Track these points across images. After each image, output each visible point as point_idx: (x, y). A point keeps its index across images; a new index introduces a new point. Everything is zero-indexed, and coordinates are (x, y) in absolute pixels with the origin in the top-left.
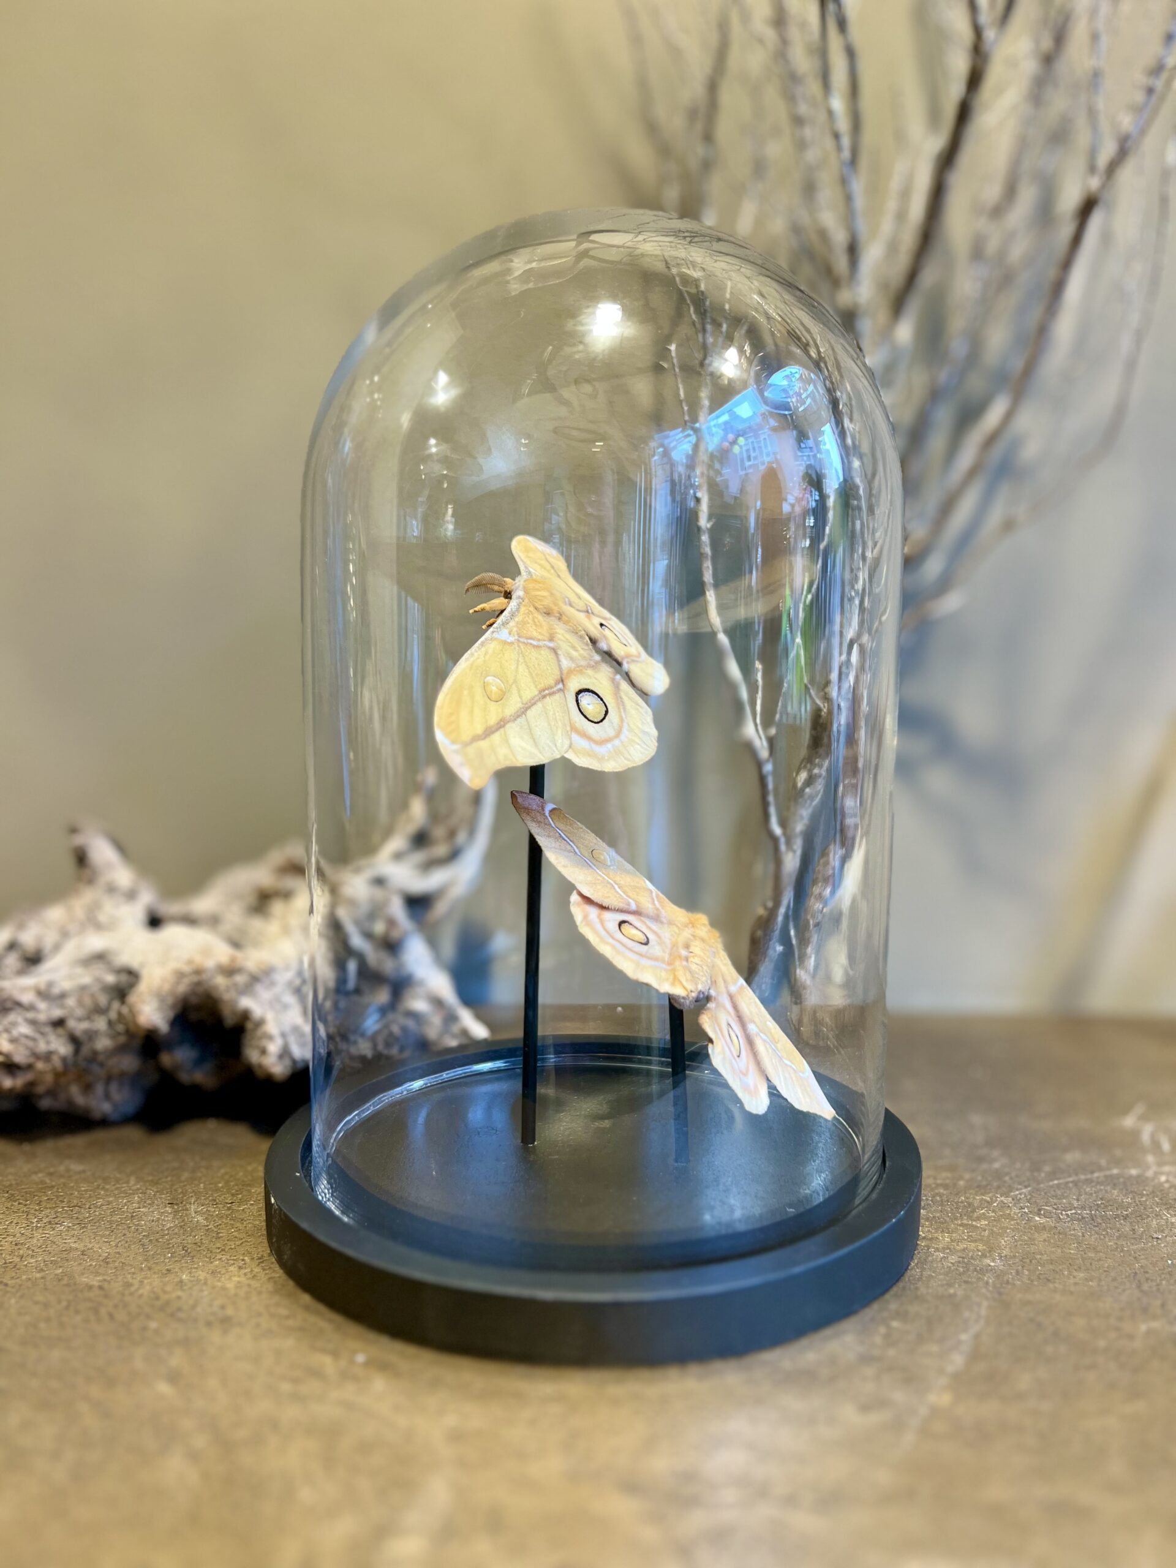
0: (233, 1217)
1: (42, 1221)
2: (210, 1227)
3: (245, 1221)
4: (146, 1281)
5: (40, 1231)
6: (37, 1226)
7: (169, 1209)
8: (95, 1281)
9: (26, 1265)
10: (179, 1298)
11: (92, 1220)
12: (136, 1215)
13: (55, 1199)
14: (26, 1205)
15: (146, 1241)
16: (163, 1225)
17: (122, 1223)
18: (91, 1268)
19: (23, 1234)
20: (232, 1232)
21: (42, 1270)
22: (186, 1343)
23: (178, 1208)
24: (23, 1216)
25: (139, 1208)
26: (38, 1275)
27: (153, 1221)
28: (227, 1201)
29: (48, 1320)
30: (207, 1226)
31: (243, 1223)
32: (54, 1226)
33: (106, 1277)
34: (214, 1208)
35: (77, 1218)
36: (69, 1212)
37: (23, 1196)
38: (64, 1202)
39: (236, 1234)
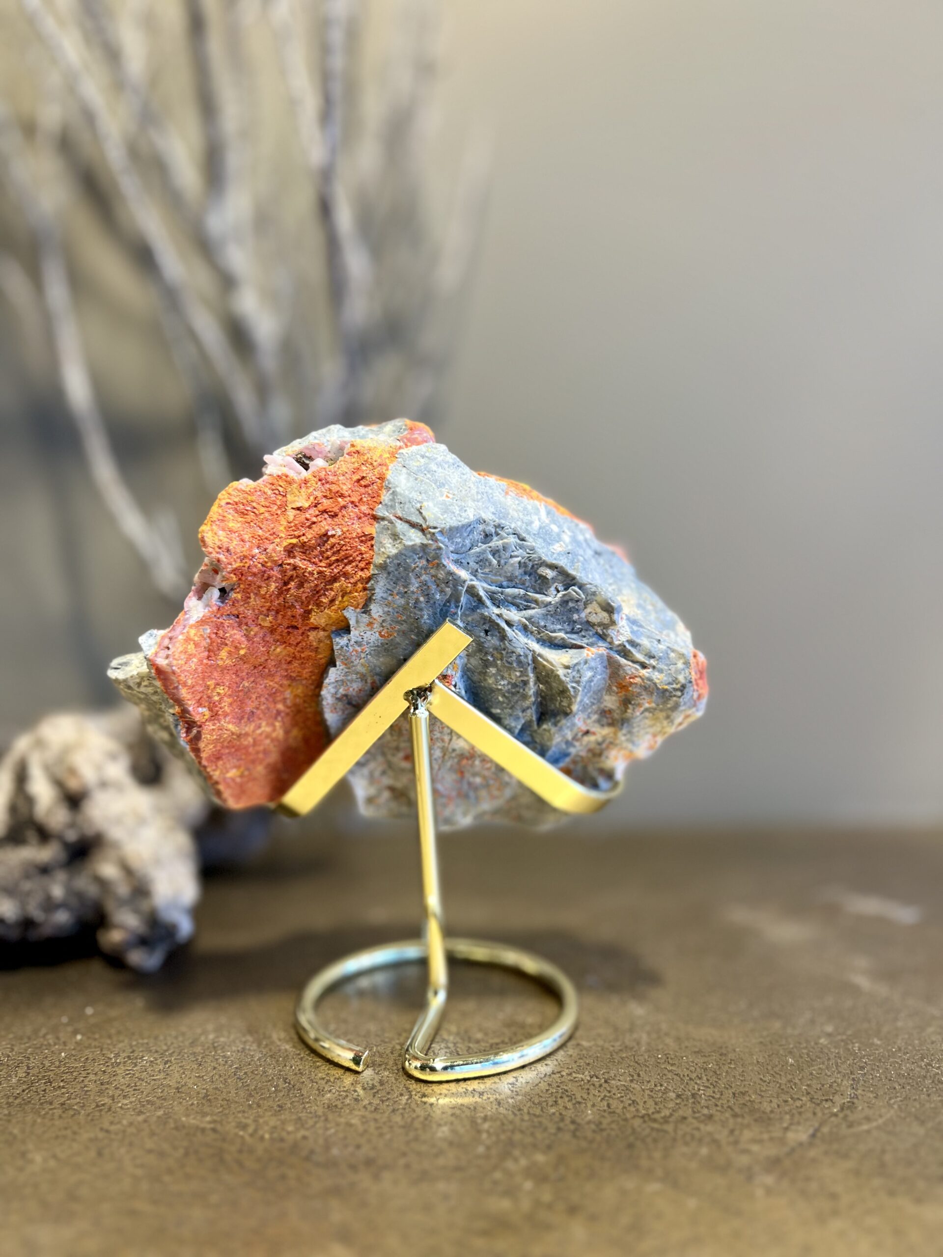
1: (119, 1056)
4: (261, 1121)
5: (121, 1066)
6: (116, 1062)
8: (204, 1122)
9: (121, 1107)
10: (305, 1138)
11: (173, 1052)
12: (218, 1046)
14: (96, 1039)
16: (252, 1056)
17: (206, 1055)
18: (195, 1108)
19: (104, 1072)
21: (140, 1113)
22: (336, 1191)
23: (259, 1036)
24: (97, 1051)
26: (141, 1118)
29: (170, 1171)
33: (215, 1118)
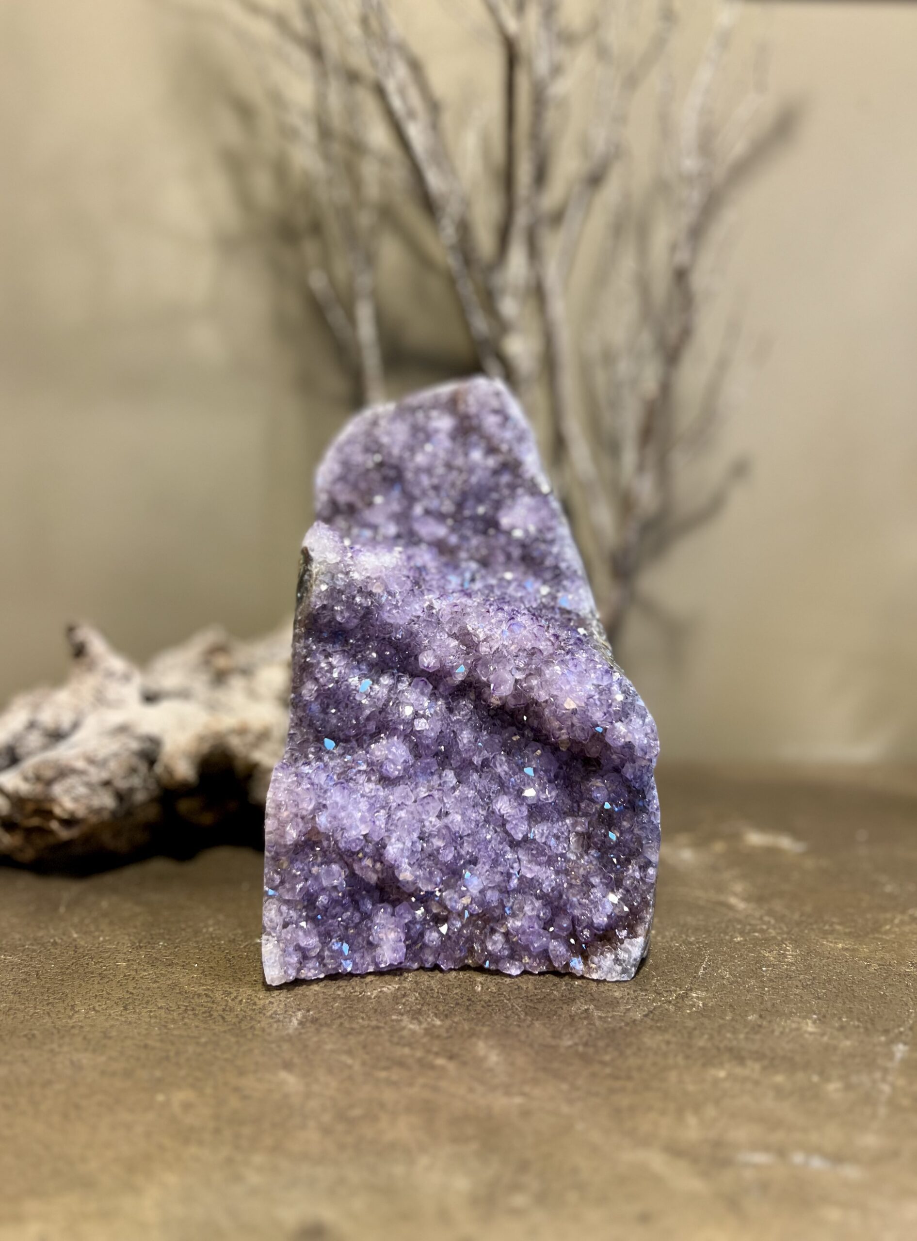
9: (142, 978)
18: (194, 980)
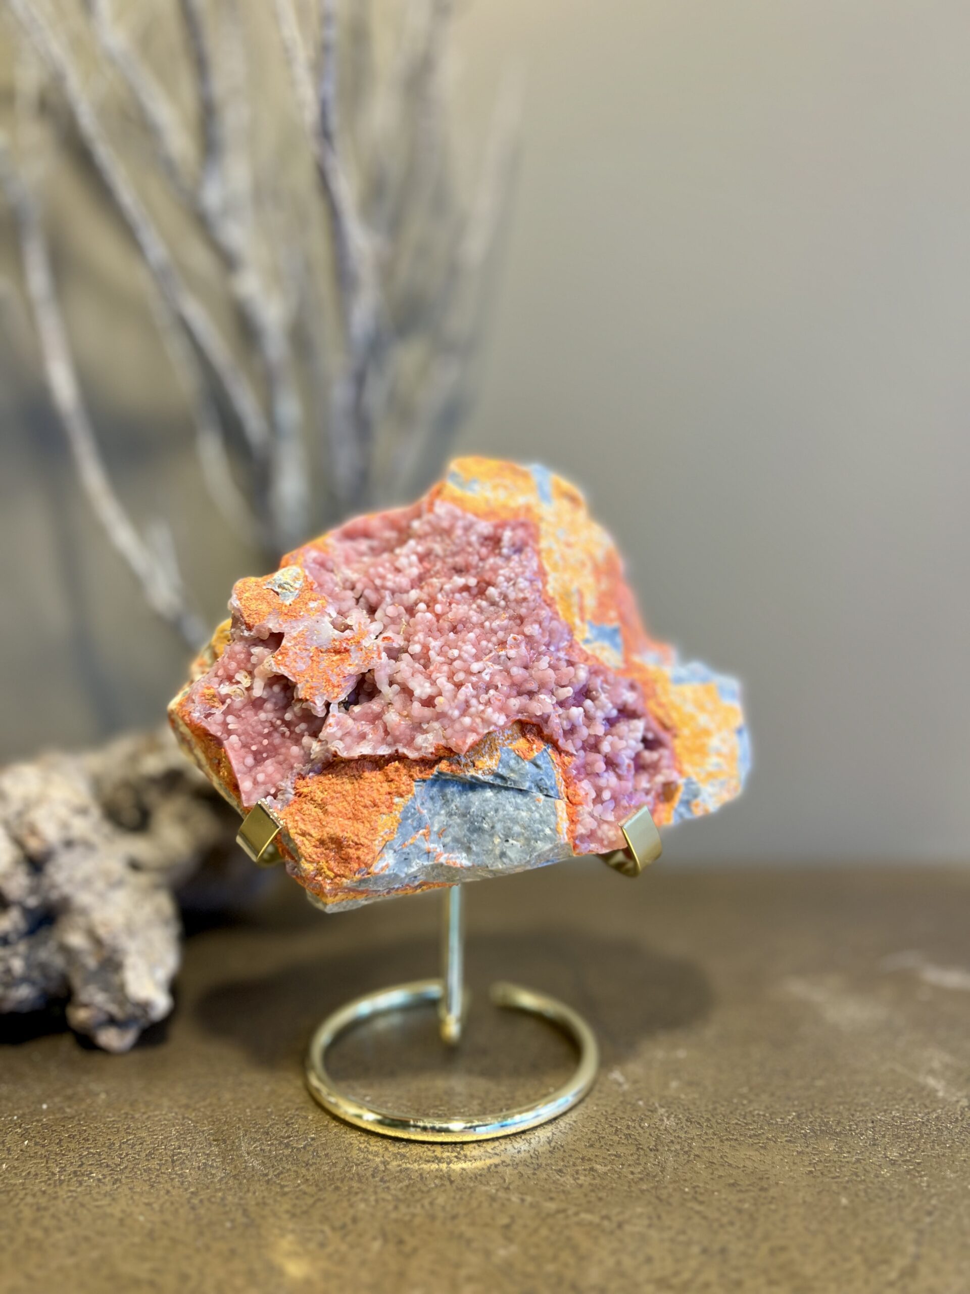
0: (294, 1160)
1: (65, 1171)
2: (270, 1177)
3: (311, 1165)
7: (215, 1150)
8: (143, 1271)
11: (126, 1168)
12: (177, 1160)
13: (78, 1137)
14: (43, 1146)
15: (195, 1201)
17: (162, 1173)
20: (299, 1185)
23: (226, 1146)
24: (42, 1163)
25: (179, 1148)
27: (199, 1168)
28: (282, 1134)
30: (266, 1175)
31: (308, 1170)
32: (80, 1179)
34: (268, 1145)
35: (108, 1166)
36: (97, 1156)
37: (39, 1133)
38: (88, 1140)
39: (303, 1187)
